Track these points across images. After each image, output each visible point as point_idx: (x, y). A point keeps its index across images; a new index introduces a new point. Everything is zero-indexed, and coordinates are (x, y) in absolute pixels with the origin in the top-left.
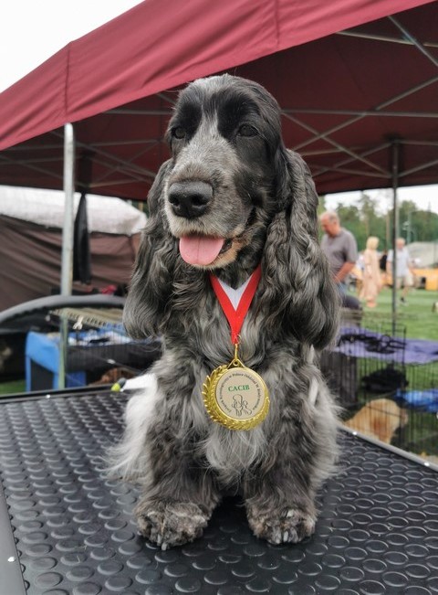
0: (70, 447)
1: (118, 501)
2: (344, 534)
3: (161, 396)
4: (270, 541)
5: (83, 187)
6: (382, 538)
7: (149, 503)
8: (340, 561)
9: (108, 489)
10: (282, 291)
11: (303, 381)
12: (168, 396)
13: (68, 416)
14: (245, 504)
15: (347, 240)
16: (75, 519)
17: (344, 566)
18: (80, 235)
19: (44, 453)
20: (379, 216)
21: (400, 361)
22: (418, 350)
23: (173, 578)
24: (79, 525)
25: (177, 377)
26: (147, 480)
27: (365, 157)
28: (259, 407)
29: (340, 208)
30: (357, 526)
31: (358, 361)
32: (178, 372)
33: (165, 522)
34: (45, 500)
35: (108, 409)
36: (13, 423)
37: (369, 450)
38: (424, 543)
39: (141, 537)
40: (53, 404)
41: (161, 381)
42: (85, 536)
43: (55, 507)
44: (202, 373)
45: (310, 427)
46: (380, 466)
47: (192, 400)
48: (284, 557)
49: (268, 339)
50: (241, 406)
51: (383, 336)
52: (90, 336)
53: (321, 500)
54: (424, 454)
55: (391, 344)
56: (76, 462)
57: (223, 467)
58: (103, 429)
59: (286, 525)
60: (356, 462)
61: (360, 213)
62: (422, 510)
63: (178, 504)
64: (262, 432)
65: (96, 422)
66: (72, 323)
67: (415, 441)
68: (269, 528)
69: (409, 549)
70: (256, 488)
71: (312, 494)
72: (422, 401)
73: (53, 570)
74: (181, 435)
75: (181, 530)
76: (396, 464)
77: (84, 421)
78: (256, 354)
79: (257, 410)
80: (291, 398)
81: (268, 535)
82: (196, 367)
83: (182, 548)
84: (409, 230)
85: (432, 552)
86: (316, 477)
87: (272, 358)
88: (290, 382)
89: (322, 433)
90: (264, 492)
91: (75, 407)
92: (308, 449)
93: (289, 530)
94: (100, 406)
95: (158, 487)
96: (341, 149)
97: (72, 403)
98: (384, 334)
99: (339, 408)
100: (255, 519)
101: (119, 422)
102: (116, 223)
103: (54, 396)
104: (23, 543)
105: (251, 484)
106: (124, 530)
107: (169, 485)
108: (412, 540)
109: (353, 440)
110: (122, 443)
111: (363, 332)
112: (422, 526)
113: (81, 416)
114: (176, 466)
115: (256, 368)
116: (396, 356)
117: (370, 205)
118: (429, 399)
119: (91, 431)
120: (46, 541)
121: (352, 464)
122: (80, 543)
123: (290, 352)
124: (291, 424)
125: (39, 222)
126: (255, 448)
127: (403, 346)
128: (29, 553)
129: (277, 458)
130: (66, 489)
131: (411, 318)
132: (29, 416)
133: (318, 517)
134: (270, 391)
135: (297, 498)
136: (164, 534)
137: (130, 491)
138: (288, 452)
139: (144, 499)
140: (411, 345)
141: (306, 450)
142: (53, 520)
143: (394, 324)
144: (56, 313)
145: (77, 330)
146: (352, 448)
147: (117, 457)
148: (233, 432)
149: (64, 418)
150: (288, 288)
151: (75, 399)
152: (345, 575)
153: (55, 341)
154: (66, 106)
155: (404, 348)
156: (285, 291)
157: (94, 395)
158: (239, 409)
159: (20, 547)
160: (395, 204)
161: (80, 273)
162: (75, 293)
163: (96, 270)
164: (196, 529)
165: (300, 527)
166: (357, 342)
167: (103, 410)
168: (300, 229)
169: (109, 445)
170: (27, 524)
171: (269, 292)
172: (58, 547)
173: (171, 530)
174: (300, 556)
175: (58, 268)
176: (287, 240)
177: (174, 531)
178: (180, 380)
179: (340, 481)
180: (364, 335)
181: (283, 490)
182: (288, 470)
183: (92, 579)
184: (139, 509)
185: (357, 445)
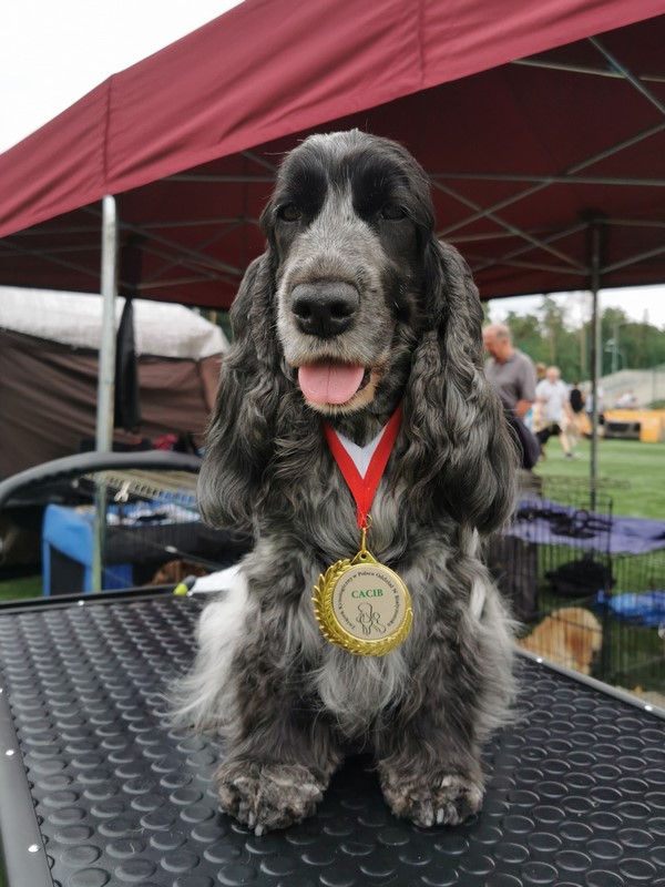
0: (114, 679)
1: (188, 762)
2: (527, 812)
3: (253, 606)
4: (416, 822)
5: (129, 289)
6: (584, 819)
7: (236, 764)
8: (521, 854)
9: (174, 743)
10: (434, 447)
11: (462, 582)
12: (265, 605)
13: (110, 633)
14: (377, 768)
15: (523, 367)
16: (126, 789)
17: (527, 861)
18: (124, 359)
19: (78, 689)
20: (570, 331)
21: (603, 549)
22: (630, 533)
23: (273, 877)
24: (132, 797)
25: (277, 578)
26: (232, 730)
27: (550, 244)
28: (397, 622)
29: (512, 319)
30: (545, 801)
31: (540, 549)
32: (278, 571)
33: (260, 794)
34: (82, 760)
35: (170, 621)
36: (30, 642)
37: (561, 686)
38: (646, 827)
39: (224, 816)
40: (88, 615)
41: (253, 583)
42: (142, 813)
43: (95, 770)
44: (313, 572)
45: (473, 651)
46: (579, 711)
47: (300, 611)
48: (437, 847)
49: (413, 521)
50: (369, 620)
51: (577, 512)
52: (141, 511)
53: (492, 761)
54: (638, 689)
55: (590, 524)
56: (125, 703)
57: (344, 711)
58: (163, 652)
59: (441, 798)
60: (542, 704)
61: (541, 326)
62: (642, 777)
63: (280, 768)
64: (401, 657)
65: (152, 642)
66: (112, 492)
67: (626, 670)
68: (416, 804)
69: (624, 836)
70: (393, 742)
71: (477, 750)
72: (636, 610)
73: (96, 865)
74: (283, 664)
75: (284, 805)
76: (602, 707)
77: (134, 640)
78: (394, 543)
79: (394, 627)
80: (445, 607)
81: (414, 813)
82: (305, 562)
83: (286, 833)
84: (615, 351)
85: (659, 840)
86: (483, 725)
87: (417, 549)
88: (442, 583)
89: (490, 660)
90: (406, 749)
91: (121, 619)
92: (471, 685)
93: (445, 807)
94: (158, 619)
95: (249, 742)
96: (515, 232)
97: (116, 612)
98: (579, 508)
99: (516, 624)
100: (394, 791)
101: (187, 642)
102: (178, 342)
103: (89, 602)
104: (51, 825)
105: (386, 736)
106: (198, 806)
107: (266, 738)
108: (628, 823)
109: (537, 670)
110: (192, 674)
111: (548, 507)
112: (644, 801)
113: (130, 633)
114: (276, 710)
115: (394, 564)
116: (598, 542)
117: (556, 314)
118: (645, 607)
119: (145, 655)
120: (82, 822)
121: (536, 706)
122: (135, 825)
123: (443, 540)
124: (445, 648)
125: (63, 340)
126: (391, 684)
127: (607, 526)
128: (59, 839)
129: (425, 699)
130: (111, 742)
131: (618, 485)
132: (53, 633)
133: (486, 786)
134: (413, 599)
135: (456, 758)
136: (259, 811)
137: (205, 746)
138: (441, 688)
139: (228, 759)
140: (619, 526)
141: (467, 685)
142: (93, 790)
143: (593, 495)
144: (88, 477)
145: (120, 502)
146: (536, 683)
147: (186, 694)
148: (358, 658)
149: (106, 635)
150: (444, 443)
151: (120, 607)
152: (529, 874)
153: (85, 518)
154: (105, 171)
155: (609, 530)
156: (439, 447)
157: (149, 601)
158: (367, 625)
159: (46, 830)
160: (594, 315)
161: (123, 417)
162: (117, 447)
163: (148, 412)
164: (307, 803)
165: (462, 801)
166: (540, 521)
167: (163, 624)
168: (461, 356)
169: (173, 676)
170: (55, 796)
171: (415, 449)
172: (101, 830)
173: (269, 806)
174: (460, 845)
175: (92, 410)
176: (441, 372)
177: (273, 807)
178: (282, 582)
179: (518, 732)
180: (550, 511)
181: (434, 746)
182: (441, 715)
183: (152, 879)
184: (221, 774)
185: (544, 678)
